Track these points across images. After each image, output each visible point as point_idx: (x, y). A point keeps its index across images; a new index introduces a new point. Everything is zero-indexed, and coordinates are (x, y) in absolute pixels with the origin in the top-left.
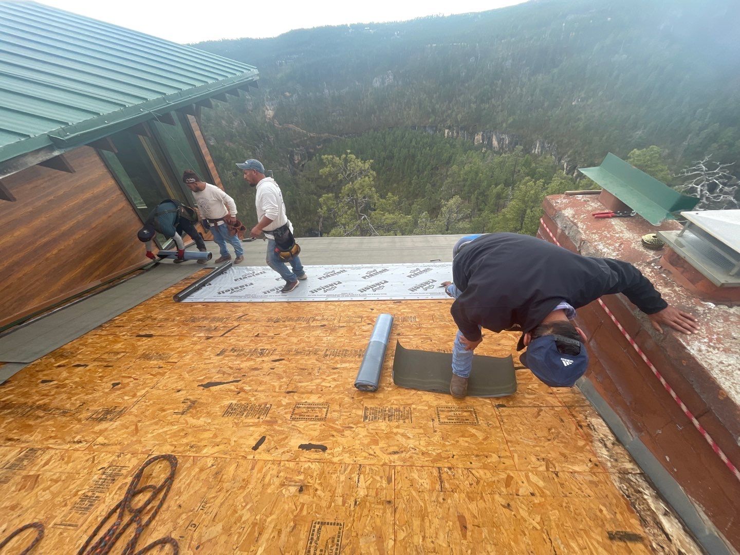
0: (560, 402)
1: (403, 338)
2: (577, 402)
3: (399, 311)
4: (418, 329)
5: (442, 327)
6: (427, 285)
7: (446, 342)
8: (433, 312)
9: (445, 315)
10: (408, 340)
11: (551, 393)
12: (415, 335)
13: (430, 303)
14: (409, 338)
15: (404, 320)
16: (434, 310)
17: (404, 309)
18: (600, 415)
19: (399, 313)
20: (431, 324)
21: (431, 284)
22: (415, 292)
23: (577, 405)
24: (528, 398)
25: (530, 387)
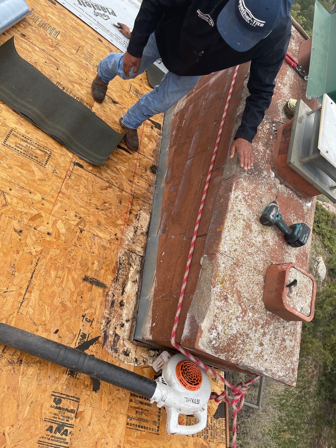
1: (26, 43)
3: (45, 11)
4: (52, 46)
5: (81, 66)
6: (102, 12)
7: (71, 82)
8: (83, 43)
9: (95, 56)
10: (30, 49)
11: (131, 181)
12: (43, 50)
13: (88, 32)
14: (33, 48)
15: (43, 26)
16: (87, 43)
17: (53, 14)
18: (151, 214)
19: (43, 14)
20: (71, 54)
21: (107, 14)
22: (82, 7)
24: (108, 174)
25: (118, 167)
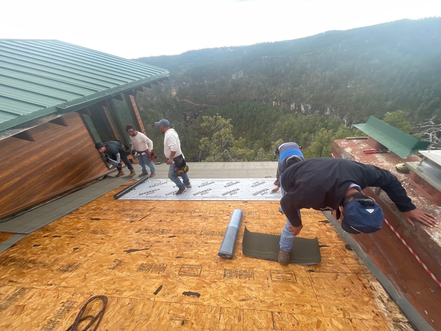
0: (350, 270)
1: (249, 225)
2: (362, 270)
3: (246, 208)
4: (258, 219)
5: (273, 219)
6: (263, 192)
7: (275, 228)
8: (267, 209)
9: (275, 210)
10: (252, 226)
11: (344, 264)
12: (256, 223)
13: (265, 203)
14: (252, 225)
15: (249, 213)
16: (268, 208)
17: (249, 206)
18: (377, 280)
19: (246, 209)
20: (266, 216)
21: (265, 191)
22: (256, 196)
23: (362, 272)
24: (329, 267)
25: (330, 259)
